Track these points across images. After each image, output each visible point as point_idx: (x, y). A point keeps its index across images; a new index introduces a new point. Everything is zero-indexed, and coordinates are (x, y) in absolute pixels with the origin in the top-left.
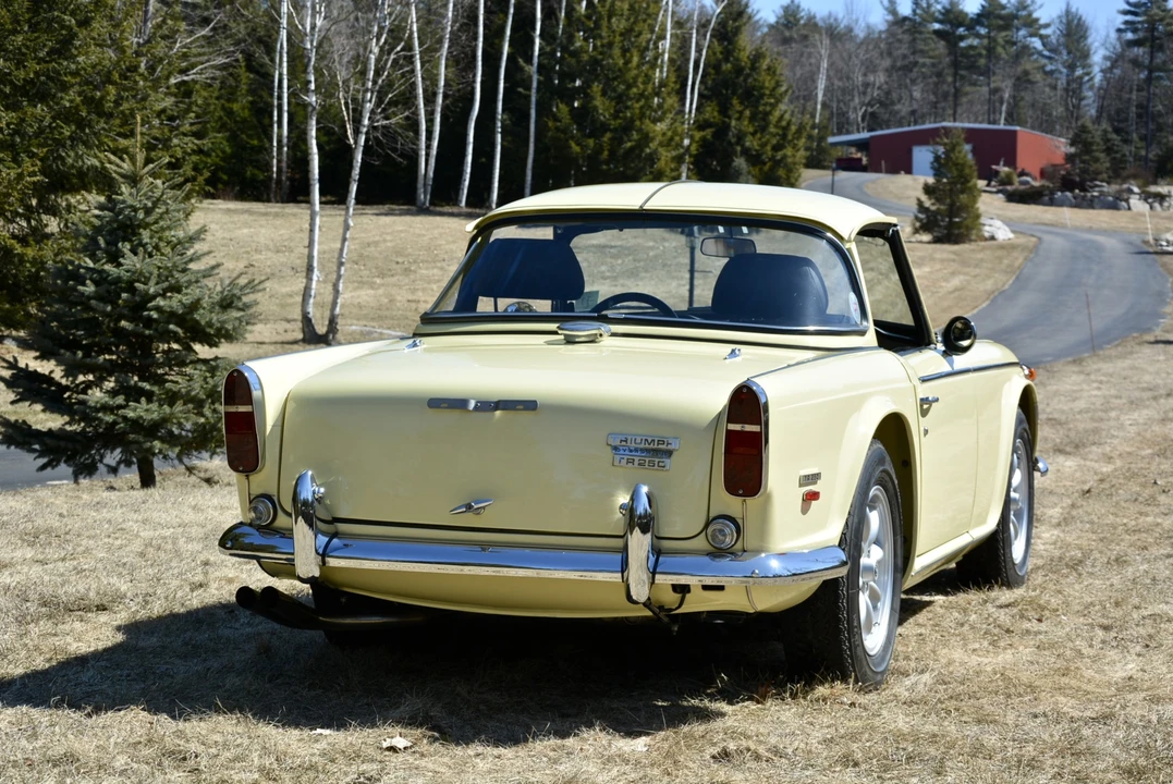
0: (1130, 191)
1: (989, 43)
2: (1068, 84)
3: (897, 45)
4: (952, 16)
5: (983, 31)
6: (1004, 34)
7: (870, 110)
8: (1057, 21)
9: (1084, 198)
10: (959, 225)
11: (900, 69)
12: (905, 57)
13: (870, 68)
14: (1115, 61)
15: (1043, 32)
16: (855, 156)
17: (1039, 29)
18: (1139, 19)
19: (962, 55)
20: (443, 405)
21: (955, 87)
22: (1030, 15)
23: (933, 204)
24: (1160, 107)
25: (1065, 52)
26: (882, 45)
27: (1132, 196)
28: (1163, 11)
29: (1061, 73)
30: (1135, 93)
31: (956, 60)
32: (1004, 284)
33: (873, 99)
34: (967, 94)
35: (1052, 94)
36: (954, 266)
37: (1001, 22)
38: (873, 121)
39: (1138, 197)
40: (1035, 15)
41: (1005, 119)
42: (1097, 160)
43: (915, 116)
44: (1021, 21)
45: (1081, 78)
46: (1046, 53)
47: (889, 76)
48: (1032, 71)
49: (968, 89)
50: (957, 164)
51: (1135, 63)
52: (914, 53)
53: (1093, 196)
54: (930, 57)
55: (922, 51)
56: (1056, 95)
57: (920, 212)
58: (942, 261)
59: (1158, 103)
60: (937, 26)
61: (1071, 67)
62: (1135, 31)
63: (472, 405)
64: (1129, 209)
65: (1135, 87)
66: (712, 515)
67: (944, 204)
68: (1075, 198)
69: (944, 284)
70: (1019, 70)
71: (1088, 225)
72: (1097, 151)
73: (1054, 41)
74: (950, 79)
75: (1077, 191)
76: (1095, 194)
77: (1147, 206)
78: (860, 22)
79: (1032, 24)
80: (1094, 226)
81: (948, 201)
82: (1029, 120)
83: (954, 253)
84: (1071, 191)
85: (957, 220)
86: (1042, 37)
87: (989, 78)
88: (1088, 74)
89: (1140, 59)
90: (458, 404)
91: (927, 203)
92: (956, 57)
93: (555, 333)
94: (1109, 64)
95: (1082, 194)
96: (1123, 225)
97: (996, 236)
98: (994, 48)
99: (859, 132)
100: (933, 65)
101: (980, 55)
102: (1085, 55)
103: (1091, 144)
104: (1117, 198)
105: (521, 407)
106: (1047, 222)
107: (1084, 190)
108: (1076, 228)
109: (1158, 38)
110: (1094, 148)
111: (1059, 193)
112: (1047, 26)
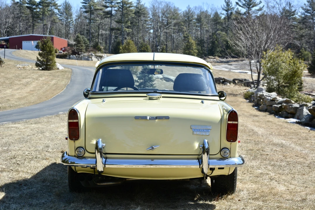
0: (92, 55)
1: (43, 11)
2: (66, 23)
3: (15, 10)
4: (31, 2)
5: (41, 7)
6: (47, 8)
7: (7, 30)
8: (63, 5)
9: (79, 57)
10: (50, 65)
11: (16, 18)
12: (18, 14)
13: (7, 17)
14: (79, 17)
15: (59, 8)
16: (3, 44)
17: (58, 7)
18: (87, 5)
19: (35, 14)
20: (139, 118)
21: (33, 24)
22: (55, 3)
23: (41, 59)
24: (93, 31)
25: (65, 14)
26: (11, 10)
27: (93, 57)
28: (94, 3)
29: (64, 20)
30: (86, 26)
31: (33, 15)
32: (68, 83)
33: (8, 27)
34: (36, 26)
35: (62, 26)
36: (52, 77)
37: (46, 5)
38: (8, 33)
39: (94, 57)
40: (56, 3)
41: (49, 34)
42: (82, 46)
43: (21, 32)
44: (52, 4)
45: (70, 22)
46: (59, 14)
47: (13, 20)
48: (56, 19)
49: (37, 24)
50: (49, 47)
51: (86, 17)
52: (20, 13)
53: (81, 56)
54: (25, 14)
55: (23, 12)
56: (63, 27)
57: (38, 61)
58: (47, 76)
59: (92, 30)
60: (27, 5)
61: (67, 18)
62: (85, 8)
63: (148, 118)
64: (92, 60)
65: (86, 25)
66: (222, 147)
67: (45, 59)
68: (76, 57)
69: (50, 82)
70: (52, 19)
71: (82, 65)
72: (82, 43)
73: (62, 11)
74: (31, 21)
75: (77, 55)
76: (82, 56)
77: (97, 60)
78: (4, 3)
79: (55, 5)
80: (84, 65)
81: (46, 58)
82: (55, 34)
83: (50, 73)
84: (75, 55)
85: (49, 63)
86: (58, 9)
87: (43, 21)
88: (72, 21)
89: (87, 17)
90: (144, 118)
91: (40, 58)
92: (33, 14)
93: (146, 97)
94: (77, 18)
95: (78, 56)
96: (92, 65)
97: (59, 68)
98: (44, 12)
99: (4, 37)
100: (26, 17)
101: (40, 14)
102: (71, 15)
103: (80, 41)
104: (89, 57)
105: (164, 118)
106: (70, 64)
107: (79, 54)
108: (80, 66)
109: (92, 11)
110: (81, 42)
111: (72, 56)
112: (60, 6)
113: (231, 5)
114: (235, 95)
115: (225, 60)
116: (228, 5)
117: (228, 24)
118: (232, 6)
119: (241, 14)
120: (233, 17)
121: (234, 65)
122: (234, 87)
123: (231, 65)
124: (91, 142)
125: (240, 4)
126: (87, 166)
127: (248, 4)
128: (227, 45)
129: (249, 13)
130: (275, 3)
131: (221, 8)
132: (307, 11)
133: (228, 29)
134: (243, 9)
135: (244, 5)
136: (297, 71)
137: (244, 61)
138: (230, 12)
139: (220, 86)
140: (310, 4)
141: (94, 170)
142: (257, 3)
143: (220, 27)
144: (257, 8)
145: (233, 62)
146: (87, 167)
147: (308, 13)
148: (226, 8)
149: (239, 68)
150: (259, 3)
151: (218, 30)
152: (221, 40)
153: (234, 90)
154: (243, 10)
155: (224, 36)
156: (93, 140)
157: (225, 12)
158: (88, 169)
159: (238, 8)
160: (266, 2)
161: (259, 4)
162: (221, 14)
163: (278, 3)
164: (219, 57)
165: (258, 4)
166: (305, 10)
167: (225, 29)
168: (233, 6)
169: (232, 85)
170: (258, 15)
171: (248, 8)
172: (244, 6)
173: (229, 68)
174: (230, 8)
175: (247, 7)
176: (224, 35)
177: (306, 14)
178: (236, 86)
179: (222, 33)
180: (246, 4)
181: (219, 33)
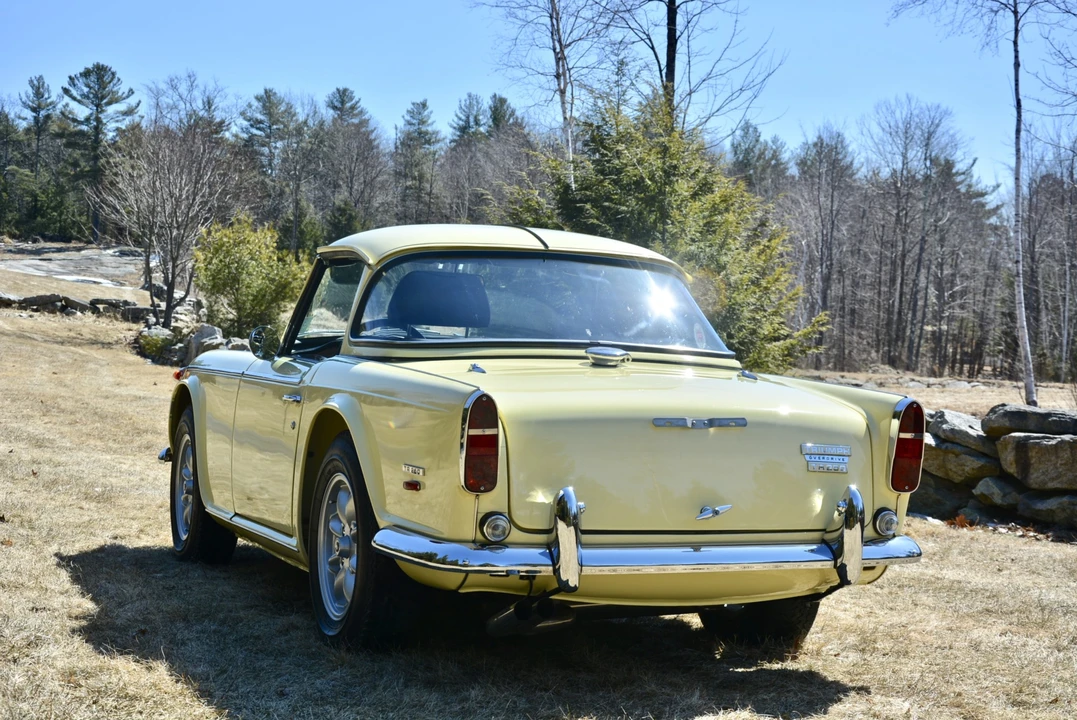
20: (667, 424)
63: (690, 423)
66: (877, 507)
90: (680, 423)
105: (733, 424)
113: (46, 96)
114: (108, 345)
115: (29, 245)
116: (38, 94)
117: (38, 146)
118: (49, 98)
119: (75, 120)
120: (54, 128)
121: (58, 262)
122: (95, 321)
123: (50, 260)
124: (529, 496)
125: (74, 92)
126: (508, 573)
127: (96, 96)
128: (36, 205)
129: (98, 120)
130: (176, 97)
131: (19, 101)
132: (256, 123)
133: (38, 162)
134: (83, 107)
135: (84, 96)
136: (290, 283)
137: (83, 252)
138: (43, 113)
139: (57, 319)
140: (264, 106)
141: (531, 584)
142: (120, 94)
143: (15, 153)
144: (121, 107)
145: (53, 252)
146: (507, 576)
147: (258, 129)
148: (33, 102)
149: (72, 269)
150: (126, 93)
151: (9, 162)
152: (17, 189)
153: (101, 332)
154: (82, 112)
155: (26, 178)
156: (533, 490)
157: (29, 114)
158: (514, 580)
159: (67, 105)
160: (153, 93)
161: (128, 97)
162: (20, 118)
163: (184, 97)
164: (13, 236)
165: (124, 96)
166: (249, 121)
167: (30, 159)
168: (53, 98)
169: (89, 317)
170: (124, 127)
171: (97, 106)
172: (85, 101)
173: (45, 268)
174: (43, 104)
175: (92, 103)
176: (27, 176)
177: (255, 131)
178: (100, 319)
179: (22, 171)
180: (91, 96)
181: (13, 170)
